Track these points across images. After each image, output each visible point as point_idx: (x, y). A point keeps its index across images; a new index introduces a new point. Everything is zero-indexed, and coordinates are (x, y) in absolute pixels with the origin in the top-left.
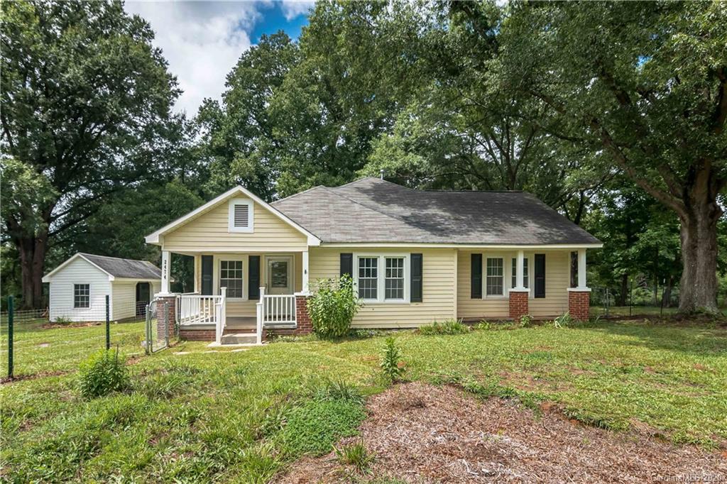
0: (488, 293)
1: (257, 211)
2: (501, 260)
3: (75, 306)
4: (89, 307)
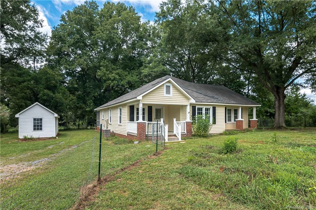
0: (228, 121)
1: (173, 89)
2: (231, 109)
3: (34, 130)
4: (42, 130)
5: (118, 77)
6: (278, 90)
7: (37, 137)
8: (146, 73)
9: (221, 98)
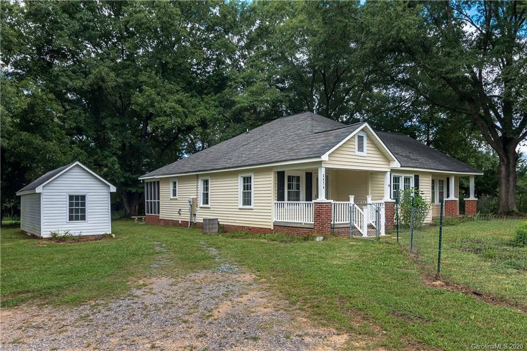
3: (70, 220)
4: (85, 219)
5: (181, 109)
6: (507, 147)
7: (77, 234)
8: (246, 105)
9: (422, 159)
